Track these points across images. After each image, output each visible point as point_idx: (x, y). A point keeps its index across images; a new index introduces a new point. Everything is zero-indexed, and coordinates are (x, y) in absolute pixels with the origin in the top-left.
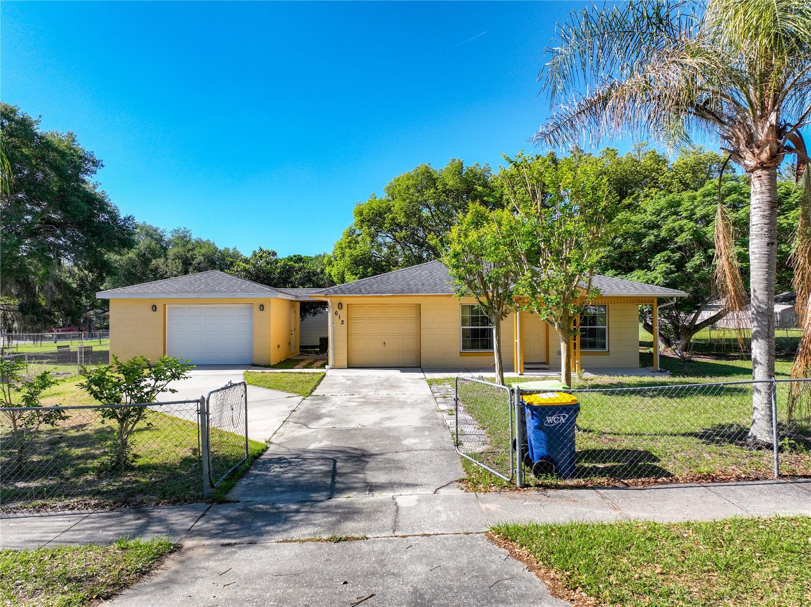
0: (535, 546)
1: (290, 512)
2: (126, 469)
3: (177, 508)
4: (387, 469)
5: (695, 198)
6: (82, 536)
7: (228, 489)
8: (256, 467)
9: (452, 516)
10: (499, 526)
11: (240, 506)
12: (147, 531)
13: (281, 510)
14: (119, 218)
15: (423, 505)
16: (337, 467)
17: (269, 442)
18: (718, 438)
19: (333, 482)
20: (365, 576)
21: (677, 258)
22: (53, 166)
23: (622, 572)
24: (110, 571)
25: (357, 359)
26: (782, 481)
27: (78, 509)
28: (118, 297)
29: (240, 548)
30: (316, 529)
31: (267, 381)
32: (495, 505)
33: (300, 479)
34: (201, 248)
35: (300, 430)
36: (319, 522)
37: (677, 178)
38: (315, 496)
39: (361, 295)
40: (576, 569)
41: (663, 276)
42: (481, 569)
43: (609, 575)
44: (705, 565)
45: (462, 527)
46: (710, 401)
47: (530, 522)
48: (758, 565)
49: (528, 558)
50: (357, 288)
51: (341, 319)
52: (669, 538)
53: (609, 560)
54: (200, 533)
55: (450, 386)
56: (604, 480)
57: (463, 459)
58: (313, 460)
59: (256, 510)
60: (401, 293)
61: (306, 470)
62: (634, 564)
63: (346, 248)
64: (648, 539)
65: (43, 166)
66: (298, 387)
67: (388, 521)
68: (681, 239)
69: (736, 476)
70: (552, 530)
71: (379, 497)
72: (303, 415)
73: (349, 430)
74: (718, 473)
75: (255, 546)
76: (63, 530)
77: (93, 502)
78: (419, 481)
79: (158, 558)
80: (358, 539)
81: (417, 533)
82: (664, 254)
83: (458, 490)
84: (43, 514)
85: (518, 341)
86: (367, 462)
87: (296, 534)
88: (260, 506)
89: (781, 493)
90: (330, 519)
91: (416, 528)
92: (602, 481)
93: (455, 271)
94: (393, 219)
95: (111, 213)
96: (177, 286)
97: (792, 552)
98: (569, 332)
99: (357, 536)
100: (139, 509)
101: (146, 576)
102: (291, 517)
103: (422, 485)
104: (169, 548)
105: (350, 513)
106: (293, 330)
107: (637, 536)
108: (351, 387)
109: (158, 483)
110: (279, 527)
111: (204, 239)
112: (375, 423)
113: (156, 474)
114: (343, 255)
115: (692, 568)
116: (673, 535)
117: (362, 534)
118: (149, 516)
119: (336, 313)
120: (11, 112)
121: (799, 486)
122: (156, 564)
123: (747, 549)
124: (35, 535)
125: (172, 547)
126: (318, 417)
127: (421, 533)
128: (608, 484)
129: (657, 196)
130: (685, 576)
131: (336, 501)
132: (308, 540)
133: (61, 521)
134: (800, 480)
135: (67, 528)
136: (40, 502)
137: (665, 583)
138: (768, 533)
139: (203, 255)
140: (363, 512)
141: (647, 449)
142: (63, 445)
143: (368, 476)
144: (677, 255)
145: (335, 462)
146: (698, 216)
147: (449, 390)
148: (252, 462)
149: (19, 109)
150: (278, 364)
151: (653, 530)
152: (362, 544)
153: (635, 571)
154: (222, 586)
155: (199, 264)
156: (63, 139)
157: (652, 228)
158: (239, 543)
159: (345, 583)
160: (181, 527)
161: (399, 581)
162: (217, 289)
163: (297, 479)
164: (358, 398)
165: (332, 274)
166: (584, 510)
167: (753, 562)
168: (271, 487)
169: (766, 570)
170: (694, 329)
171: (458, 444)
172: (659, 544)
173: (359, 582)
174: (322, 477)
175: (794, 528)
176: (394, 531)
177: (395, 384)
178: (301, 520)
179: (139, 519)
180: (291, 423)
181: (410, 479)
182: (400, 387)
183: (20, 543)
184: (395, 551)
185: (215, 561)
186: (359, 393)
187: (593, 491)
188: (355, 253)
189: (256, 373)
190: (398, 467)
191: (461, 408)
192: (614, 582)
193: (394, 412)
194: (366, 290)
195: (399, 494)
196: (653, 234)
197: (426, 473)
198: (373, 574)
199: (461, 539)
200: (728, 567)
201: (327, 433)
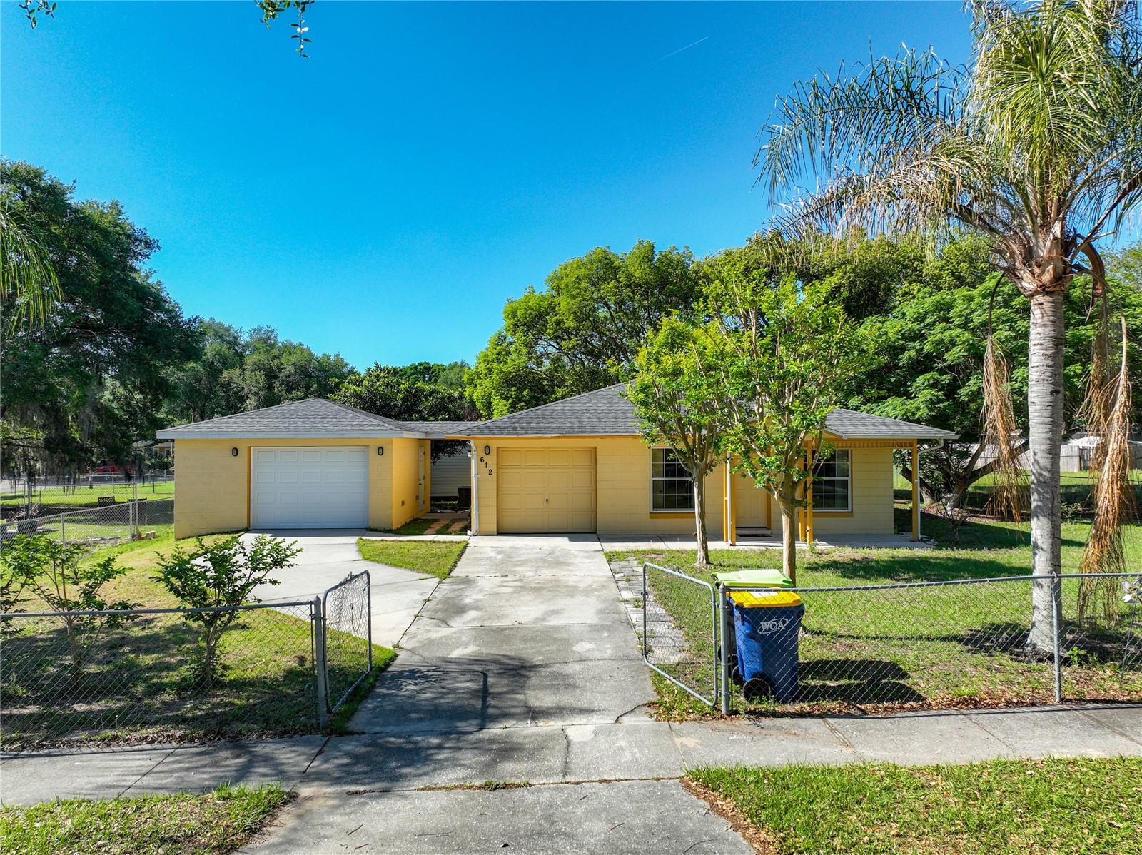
0: (742, 797)
1: (431, 748)
2: (214, 687)
3: (285, 741)
4: (554, 688)
5: (971, 299)
6: (169, 780)
7: (348, 715)
8: (383, 684)
9: (638, 755)
10: (697, 769)
11: (366, 739)
12: (252, 774)
13: (420, 745)
14: (180, 320)
15: (602, 739)
16: (489, 683)
17: (397, 647)
18: (988, 644)
19: (485, 706)
20: (530, 837)
21: (947, 382)
22: (92, 249)
23: (849, 834)
24: (212, 829)
25: (511, 521)
26: (1065, 707)
27: (160, 742)
28: (186, 437)
29: (371, 798)
30: (466, 772)
31: (389, 555)
32: (693, 740)
33: (442, 701)
34: (290, 355)
35: (438, 629)
36: (469, 762)
37: (948, 270)
38: (462, 725)
39: (515, 436)
40: (792, 829)
41: (927, 407)
42: (674, 829)
43: (833, 837)
44: (953, 825)
45: (651, 770)
46: (984, 589)
47: (738, 764)
48: (1018, 825)
49: (734, 813)
50: (511, 426)
51: (489, 468)
52: (912, 788)
53: (834, 817)
54: (320, 777)
55: (636, 562)
56: (834, 705)
57: (653, 674)
58: (456, 674)
59: (388, 745)
60: (569, 433)
61: (448, 689)
62: (864, 822)
63: (493, 361)
64: (884, 789)
65: (78, 249)
66: (432, 564)
67: (557, 762)
68: (952, 356)
69: (1006, 700)
70: (765, 776)
71: (545, 728)
72: (440, 606)
73: (502, 630)
74: (983, 696)
75: (389, 795)
76: (144, 772)
77: (178, 733)
78: (595, 705)
79: (269, 811)
80: (519, 786)
81: (593, 778)
82: (928, 376)
83: (646, 718)
84: (115, 749)
85: (728, 499)
86: (528, 677)
87: (441, 779)
88: (392, 739)
89: (1062, 724)
90: (483, 758)
91: (592, 771)
92: (833, 706)
93: (643, 409)
94: (558, 323)
95: (171, 312)
96: (266, 422)
97: (1063, 807)
98: (792, 503)
99: (518, 782)
100: (237, 744)
101: (256, 835)
102: (432, 754)
103: (600, 711)
104: (282, 798)
105: (508, 750)
106: (422, 478)
107: (871, 784)
108: (502, 563)
109: (258, 707)
110: (418, 769)
111: (295, 342)
112: (537, 619)
113: (254, 694)
114: (490, 372)
115: (935, 829)
116: (917, 783)
117: (524, 780)
118: (250, 752)
119: (482, 460)
120: (36, 177)
121: (1086, 715)
122: (268, 819)
123: (1007, 803)
124: (109, 779)
125: (285, 796)
126: (461, 610)
127: (599, 778)
128: (840, 711)
129: (920, 295)
130: (927, 839)
131: (490, 733)
132: (457, 787)
133: (139, 759)
134: (1089, 706)
135: (149, 769)
136: (109, 733)
137: (901, 849)
138: (1037, 781)
139: (293, 364)
140: (525, 749)
141: (894, 659)
142: (127, 649)
143: (529, 698)
144: (947, 378)
145: (486, 676)
146: (976, 324)
147: (635, 569)
148: (378, 676)
149: (46, 172)
150: (402, 527)
151: (893, 776)
152: (525, 793)
153: (865, 832)
154: (353, 849)
155: (288, 377)
156: (106, 211)
157: (913, 339)
158: (370, 791)
159: (506, 845)
160: (294, 768)
161: (572, 843)
162: (320, 426)
163: (437, 701)
164: (513, 581)
165: (475, 397)
166: (806, 747)
167: (1013, 820)
168: (404, 712)
169: (1028, 831)
170: (971, 478)
171: (646, 651)
172: (898, 796)
173: (523, 845)
174: (471, 698)
175: (1070, 775)
176: (565, 776)
177: (561, 559)
178: (446, 760)
179: (238, 756)
180: (425, 619)
181: (584, 700)
182: (569, 564)
183: (93, 790)
184: (567, 803)
185: (341, 815)
186: (514, 573)
187: (820, 720)
188: (506, 368)
189: (373, 541)
190: (568, 684)
191: (651, 597)
192: (838, 847)
193: (561, 603)
194: (522, 428)
195: (570, 723)
196: (914, 348)
197: (604, 693)
198: (540, 834)
199: (649, 786)
200: (981, 826)
201: (474, 633)
